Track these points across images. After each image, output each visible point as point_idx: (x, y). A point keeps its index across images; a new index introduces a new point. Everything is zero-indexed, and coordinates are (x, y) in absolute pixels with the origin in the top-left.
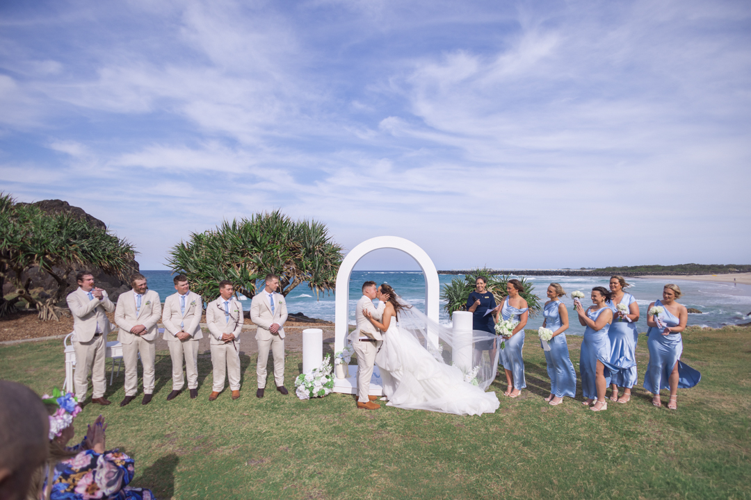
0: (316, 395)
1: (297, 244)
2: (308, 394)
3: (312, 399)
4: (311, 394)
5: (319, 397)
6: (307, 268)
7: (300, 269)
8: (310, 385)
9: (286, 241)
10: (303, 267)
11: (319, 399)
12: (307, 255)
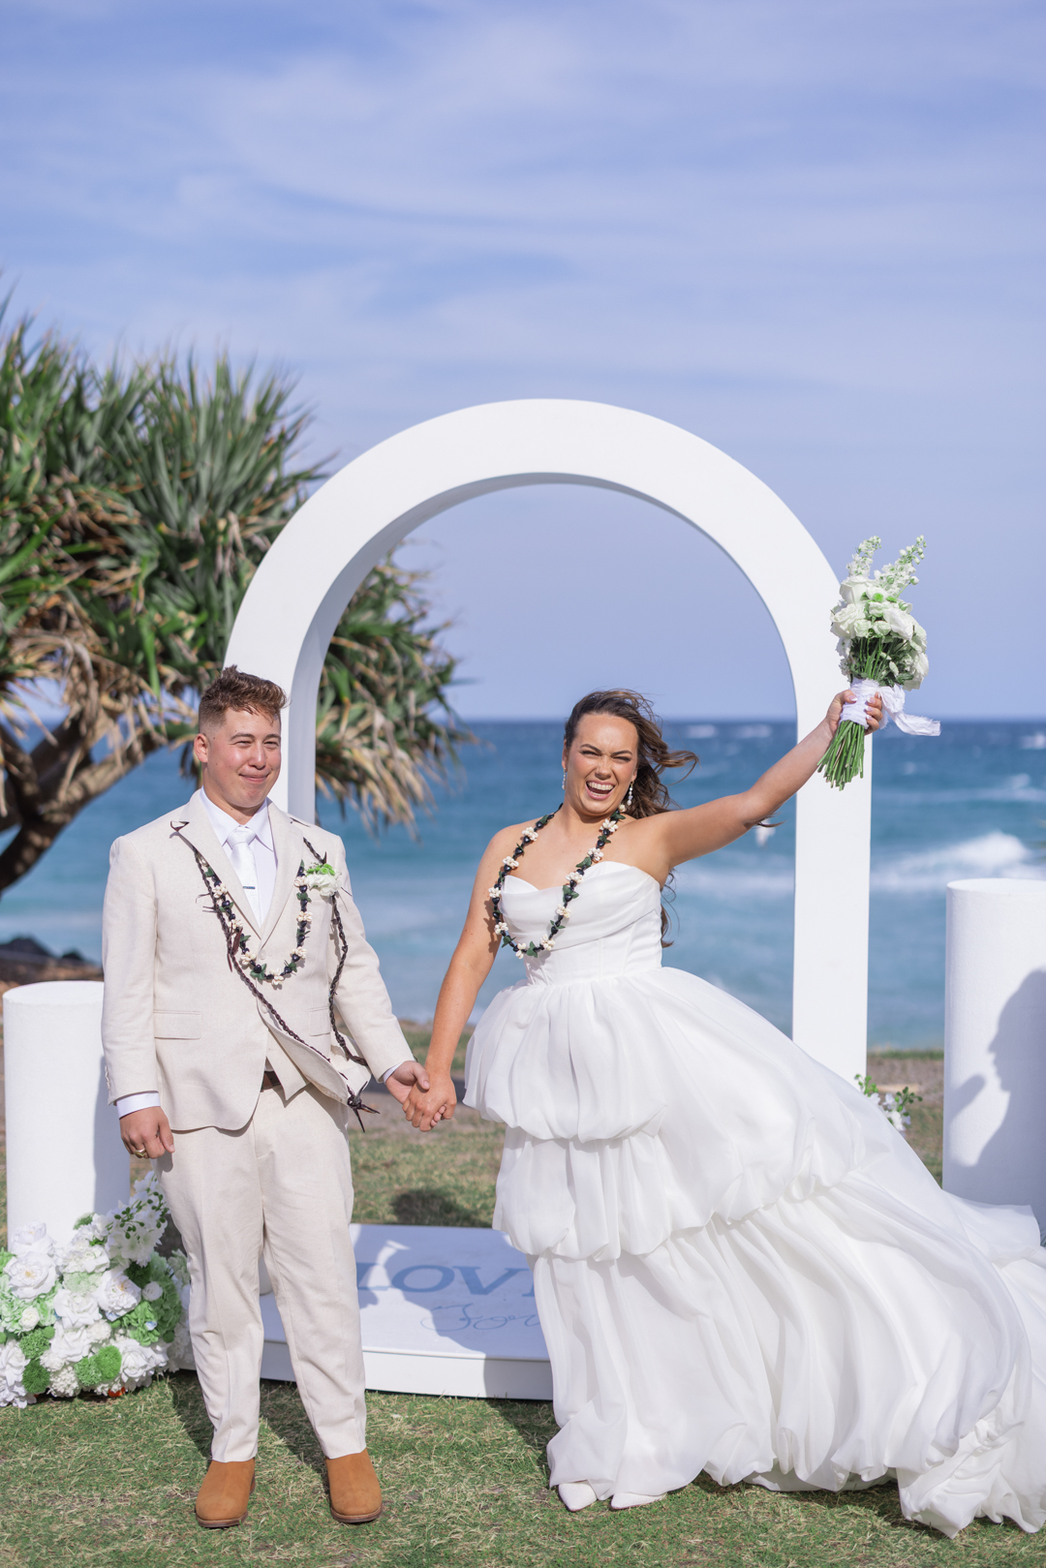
0: (65, 1383)
1: (113, 505)
2: (15, 1375)
3: (45, 1407)
4: (35, 1373)
5: (87, 1394)
6: (166, 656)
7: (124, 661)
8: (30, 1318)
9: (37, 478)
10: (139, 646)
11: (85, 1407)
12: (165, 574)
